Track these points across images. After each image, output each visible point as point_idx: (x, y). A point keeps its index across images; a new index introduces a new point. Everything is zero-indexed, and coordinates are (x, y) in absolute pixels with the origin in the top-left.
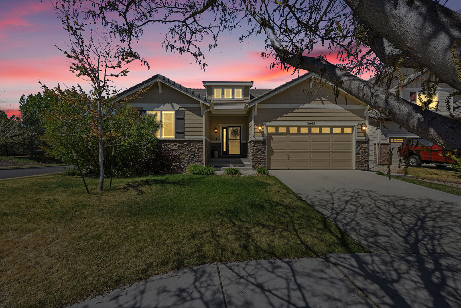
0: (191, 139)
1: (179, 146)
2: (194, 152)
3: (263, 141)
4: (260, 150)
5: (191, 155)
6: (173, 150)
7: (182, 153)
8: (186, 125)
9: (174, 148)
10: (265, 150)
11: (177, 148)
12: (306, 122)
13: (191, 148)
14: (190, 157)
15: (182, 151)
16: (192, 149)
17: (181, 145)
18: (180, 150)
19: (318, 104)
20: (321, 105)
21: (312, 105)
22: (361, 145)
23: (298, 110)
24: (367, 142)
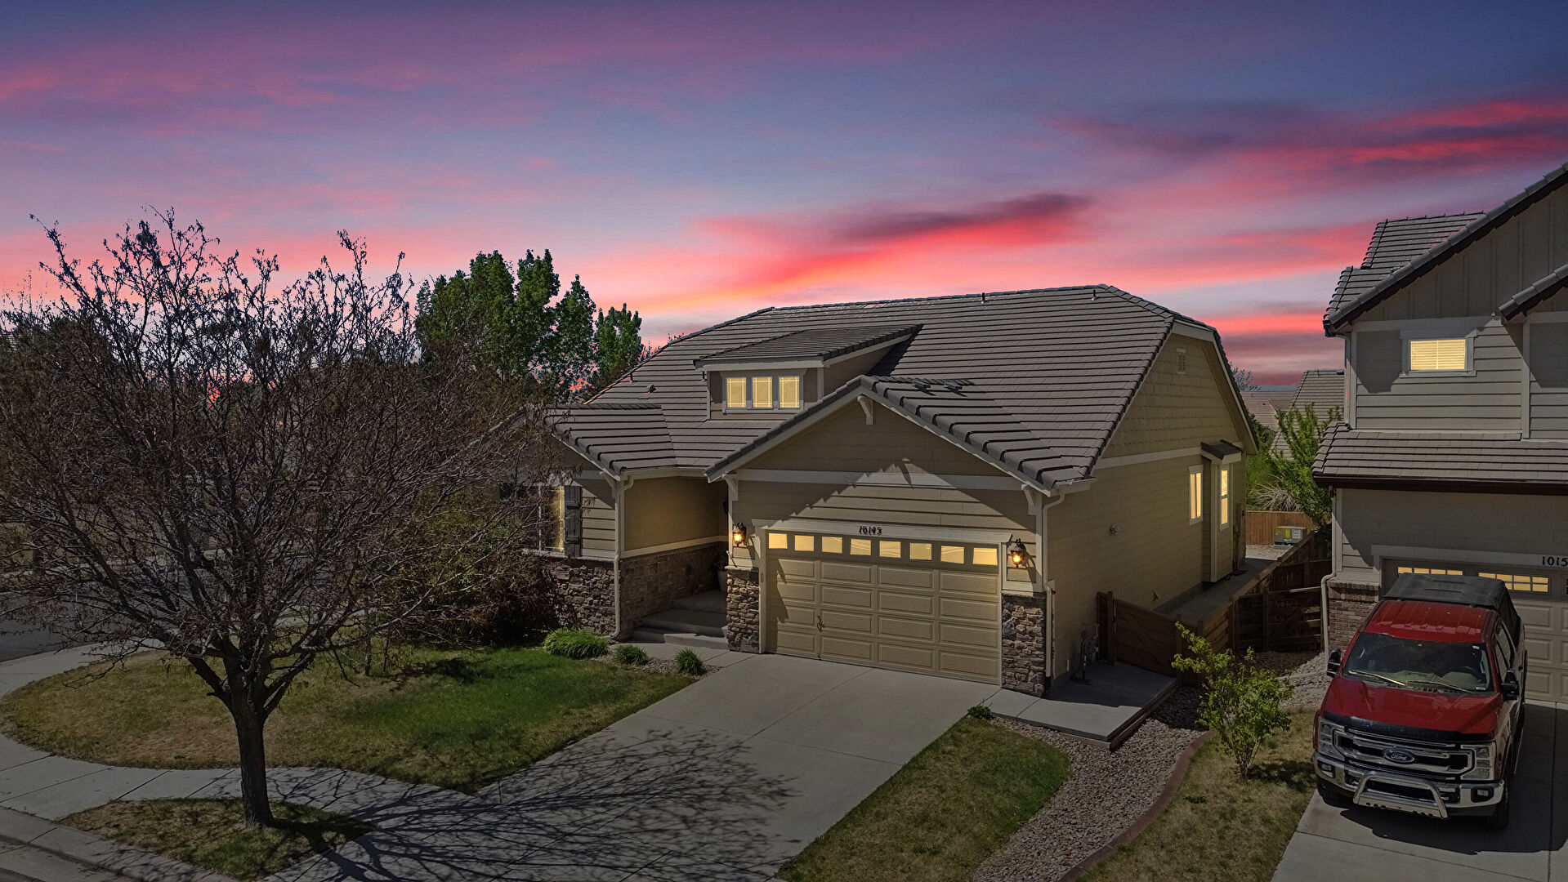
0: (593, 559)
1: (572, 574)
2: (600, 590)
5: (595, 597)
6: (562, 581)
7: (577, 591)
8: (585, 523)
9: (563, 577)
11: (567, 578)
12: (859, 526)
13: (593, 580)
14: (591, 602)
15: (576, 586)
16: (595, 583)
17: (575, 570)
18: (575, 582)
19: (893, 477)
20: (898, 478)
21: (878, 477)
22: (1019, 611)
23: (841, 488)
24: (1038, 600)
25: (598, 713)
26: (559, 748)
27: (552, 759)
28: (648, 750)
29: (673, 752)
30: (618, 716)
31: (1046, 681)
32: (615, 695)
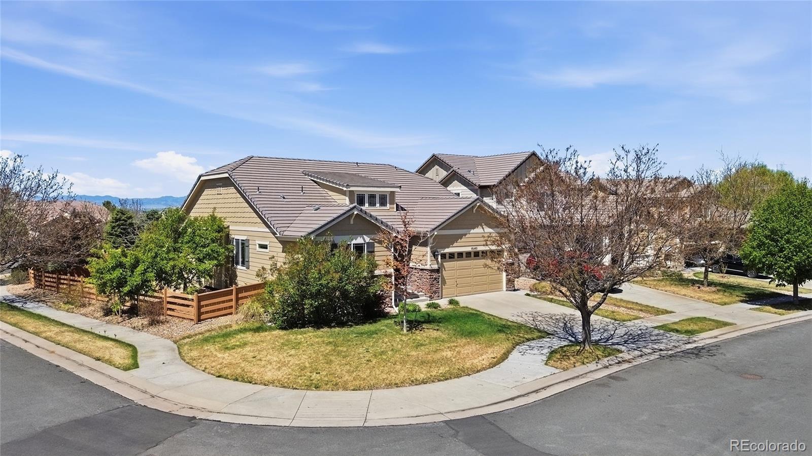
3: (437, 269)
4: (435, 279)
8: (376, 258)
10: (439, 279)
12: (471, 247)
19: (480, 230)
21: (475, 230)
23: (465, 235)
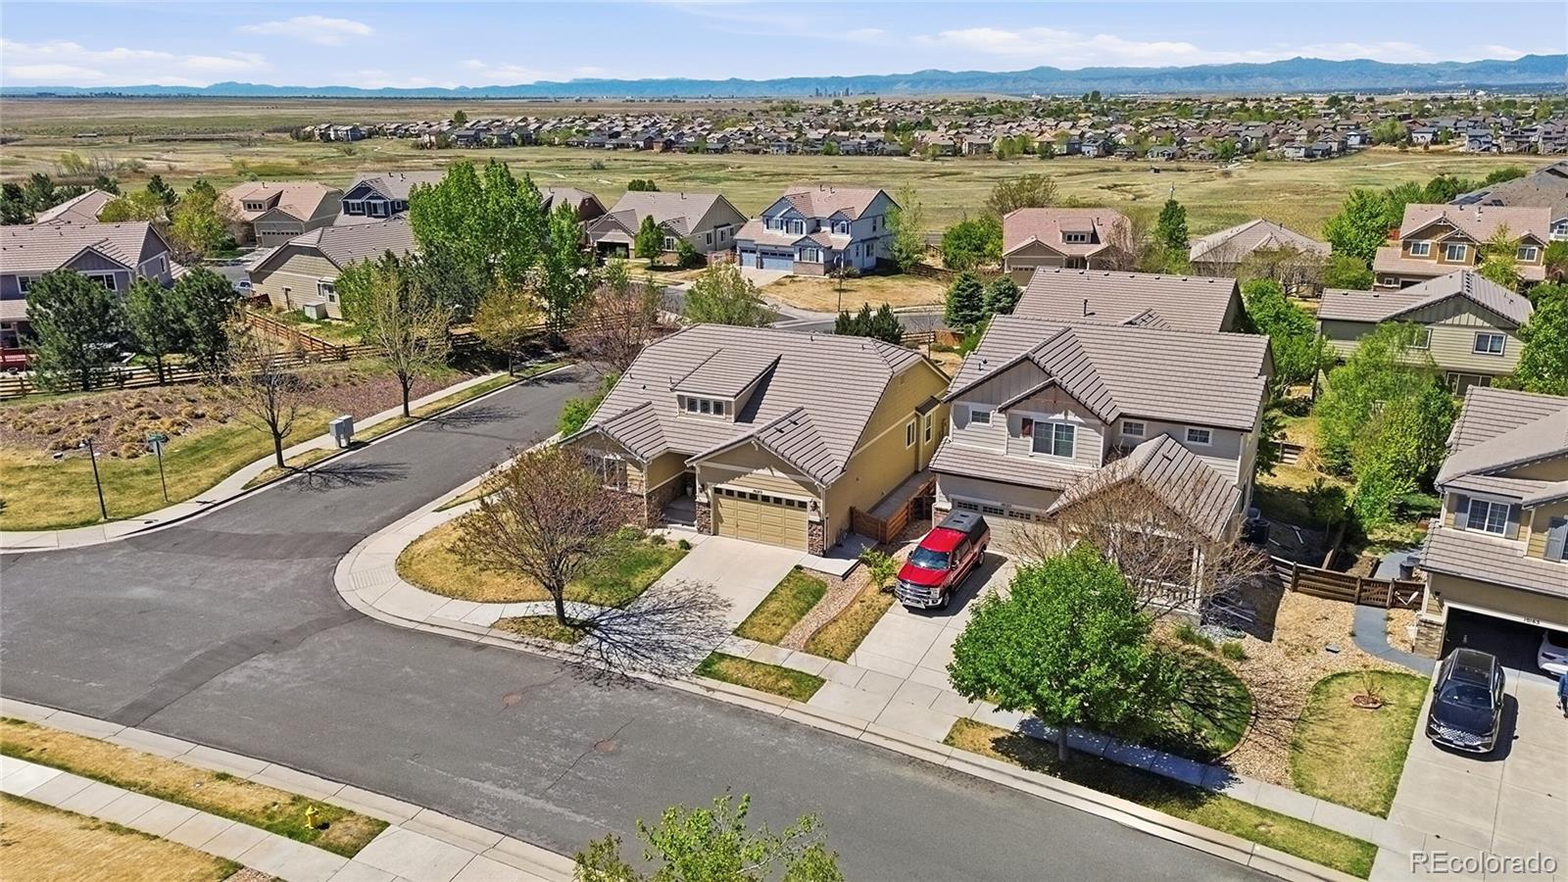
0: (634, 493)
2: (637, 506)
3: (706, 503)
4: (705, 512)
5: (635, 509)
10: (710, 514)
12: (754, 489)
13: (634, 501)
14: (633, 511)
16: (635, 503)
17: (625, 496)
19: (767, 472)
20: (769, 473)
21: (760, 471)
22: (814, 526)
23: (745, 474)
24: (821, 523)
25: (655, 571)
26: (646, 589)
27: (645, 594)
28: (679, 589)
29: (687, 589)
30: (663, 572)
31: (824, 552)
32: (658, 562)
